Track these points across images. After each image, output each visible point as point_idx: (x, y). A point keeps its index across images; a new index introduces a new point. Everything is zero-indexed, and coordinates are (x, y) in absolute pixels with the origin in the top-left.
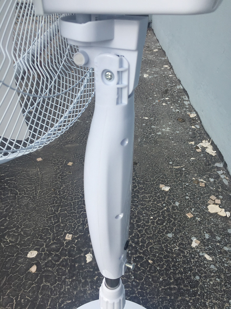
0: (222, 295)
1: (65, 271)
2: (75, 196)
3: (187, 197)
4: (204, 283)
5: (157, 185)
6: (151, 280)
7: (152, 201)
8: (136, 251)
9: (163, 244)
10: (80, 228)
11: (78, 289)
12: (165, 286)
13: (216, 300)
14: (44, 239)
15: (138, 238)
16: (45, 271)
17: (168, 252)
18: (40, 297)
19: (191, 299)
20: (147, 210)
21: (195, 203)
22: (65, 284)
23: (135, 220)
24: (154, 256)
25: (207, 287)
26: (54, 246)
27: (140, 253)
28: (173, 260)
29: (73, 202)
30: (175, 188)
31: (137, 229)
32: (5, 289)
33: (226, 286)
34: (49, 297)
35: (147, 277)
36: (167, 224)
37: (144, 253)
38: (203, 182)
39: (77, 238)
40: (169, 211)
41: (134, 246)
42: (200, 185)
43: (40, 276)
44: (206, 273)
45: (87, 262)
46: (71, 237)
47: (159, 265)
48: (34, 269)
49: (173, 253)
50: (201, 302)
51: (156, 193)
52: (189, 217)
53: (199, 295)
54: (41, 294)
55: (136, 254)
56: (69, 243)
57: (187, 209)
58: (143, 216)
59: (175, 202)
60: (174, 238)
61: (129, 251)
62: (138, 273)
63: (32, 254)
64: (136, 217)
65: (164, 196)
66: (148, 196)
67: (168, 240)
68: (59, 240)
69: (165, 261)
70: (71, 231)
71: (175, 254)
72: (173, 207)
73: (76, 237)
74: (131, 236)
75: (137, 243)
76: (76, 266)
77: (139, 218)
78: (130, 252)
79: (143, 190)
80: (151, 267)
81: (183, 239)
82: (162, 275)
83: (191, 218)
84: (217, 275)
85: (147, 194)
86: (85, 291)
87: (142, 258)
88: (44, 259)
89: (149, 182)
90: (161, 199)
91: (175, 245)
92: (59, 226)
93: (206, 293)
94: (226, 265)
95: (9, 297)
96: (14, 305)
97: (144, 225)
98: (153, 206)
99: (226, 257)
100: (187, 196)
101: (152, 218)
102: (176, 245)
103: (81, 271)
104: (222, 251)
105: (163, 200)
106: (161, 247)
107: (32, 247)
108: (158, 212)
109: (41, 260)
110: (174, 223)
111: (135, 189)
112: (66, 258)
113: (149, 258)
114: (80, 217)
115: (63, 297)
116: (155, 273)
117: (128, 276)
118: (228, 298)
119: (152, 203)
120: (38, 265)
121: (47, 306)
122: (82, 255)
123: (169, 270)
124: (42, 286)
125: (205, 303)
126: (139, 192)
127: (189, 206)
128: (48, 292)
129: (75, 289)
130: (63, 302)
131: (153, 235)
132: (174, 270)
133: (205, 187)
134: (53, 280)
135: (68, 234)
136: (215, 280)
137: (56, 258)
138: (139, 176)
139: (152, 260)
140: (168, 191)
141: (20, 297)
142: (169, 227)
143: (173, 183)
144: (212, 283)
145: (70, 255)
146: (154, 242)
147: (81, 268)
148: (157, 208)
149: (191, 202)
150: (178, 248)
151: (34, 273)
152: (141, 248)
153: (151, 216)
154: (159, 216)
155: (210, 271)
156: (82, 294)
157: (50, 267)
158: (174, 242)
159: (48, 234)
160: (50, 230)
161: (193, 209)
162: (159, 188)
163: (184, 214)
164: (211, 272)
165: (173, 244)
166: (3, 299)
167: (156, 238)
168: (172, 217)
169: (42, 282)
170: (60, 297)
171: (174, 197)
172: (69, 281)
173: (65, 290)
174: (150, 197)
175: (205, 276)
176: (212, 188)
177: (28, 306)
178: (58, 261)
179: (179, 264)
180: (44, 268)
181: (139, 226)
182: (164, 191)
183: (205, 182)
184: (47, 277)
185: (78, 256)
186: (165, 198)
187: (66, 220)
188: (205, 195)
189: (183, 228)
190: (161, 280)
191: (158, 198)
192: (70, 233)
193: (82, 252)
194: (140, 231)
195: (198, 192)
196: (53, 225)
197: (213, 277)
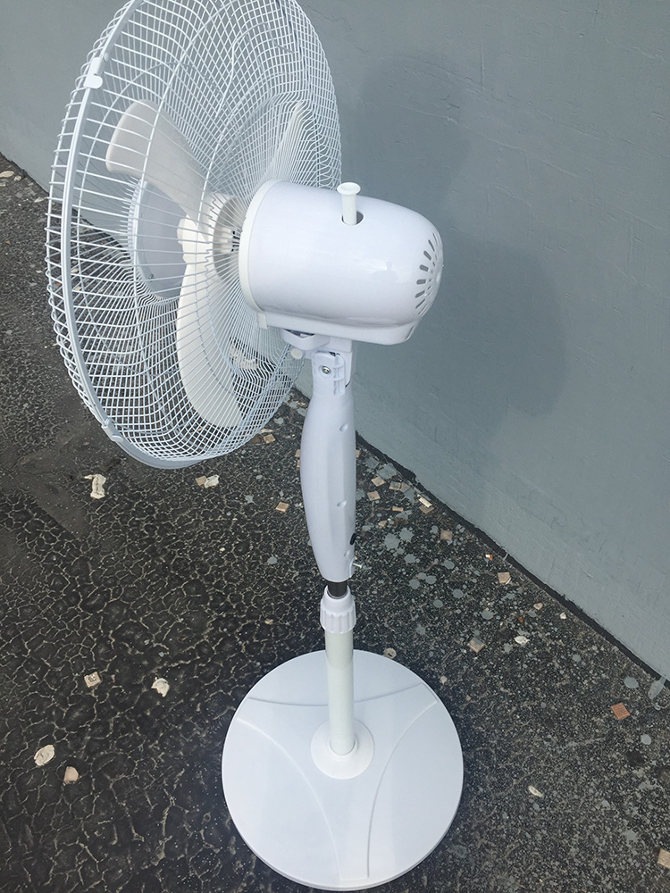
0: (399, 599)
1: (135, 735)
3: (259, 477)
4: (365, 599)
5: (190, 484)
6: (288, 648)
7: (203, 520)
8: (236, 621)
9: (270, 581)
10: (102, 651)
11: (182, 744)
12: (314, 643)
13: (395, 612)
14: (45, 716)
15: (223, 600)
16: (96, 763)
17: (287, 589)
18: (124, 804)
19: (361, 634)
20: (203, 541)
21: (278, 481)
22: (152, 756)
23: (196, 572)
24: (269, 609)
25: (373, 602)
26: (77, 714)
27: (243, 620)
28: (302, 597)
29: (45, 615)
30: (227, 470)
31: (211, 585)
32: (44, 844)
33: (396, 583)
34: (141, 792)
35: (279, 648)
36: (255, 545)
37: (249, 616)
38: (267, 434)
39: (112, 671)
40: (245, 521)
41: (224, 616)
42: (268, 442)
43: (94, 777)
44: (360, 583)
45: (164, 695)
46: (98, 677)
47: (285, 619)
48: (72, 775)
49: (294, 586)
50: (377, 628)
51: (199, 501)
52: (284, 510)
53: (369, 621)
54: (121, 799)
55: (238, 626)
56: (100, 689)
57: (272, 498)
58: (206, 557)
59: (243, 497)
60: (280, 560)
61: (222, 629)
62: (262, 651)
63: (45, 755)
64: (193, 565)
65: (217, 497)
66: (189, 514)
67: (274, 571)
68: (77, 697)
69: (292, 607)
70: (88, 667)
71: (299, 584)
72: (246, 509)
73: (106, 670)
74: (208, 604)
75: (228, 608)
76: (148, 714)
77: (202, 565)
78: (225, 630)
79: (172, 509)
80: (275, 630)
81: (295, 555)
82: (300, 629)
83: (287, 511)
84: (376, 577)
85: (184, 512)
86: (196, 739)
87: (252, 626)
88: (78, 747)
89: (170, 486)
90: (216, 507)
91: (290, 570)
92: (53, 675)
93: (375, 611)
94: (380, 554)
95: (65, 848)
96: (88, 851)
97: (219, 570)
98: (210, 527)
99: (373, 542)
100: (257, 474)
101: (223, 549)
102: (292, 569)
103: (165, 716)
104: (363, 535)
105: (221, 506)
106: (272, 589)
107: (32, 746)
108: (227, 532)
109: (71, 752)
110: (266, 535)
111: (154, 515)
112: (117, 716)
113: (264, 619)
114: (83, 634)
115: (165, 775)
116: (287, 632)
117: (250, 668)
118: (408, 598)
119: (205, 523)
120: (71, 763)
121: (150, 807)
122: (145, 690)
123: (305, 616)
124: (113, 786)
125: (383, 627)
126: (166, 518)
127: (271, 491)
128: (133, 787)
129: (178, 748)
130: (171, 782)
131: (245, 578)
132: (311, 610)
133: (277, 440)
134: (125, 765)
135: (86, 678)
136: (377, 585)
137: (100, 729)
138: (141, 484)
139: (270, 618)
140: (218, 485)
141: (85, 833)
142: (261, 548)
143: (218, 464)
144: (375, 592)
145: (122, 707)
146: (255, 588)
147: (158, 712)
148: (221, 527)
149: (270, 481)
150: (297, 573)
151: (78, 781)
152: (239, 611)
153: (220, 547)
154: (233, 540)
155: (364, 577)
156: (196, 747)
157: (100, 750)
158: (286, 567)
159: (46, 703)
160: (42, 692)
161: (282, 494)
162: (199, 488)
163: (272, 511)
164: (366, 577)
165: (285, 572)
166: (56, 859)
167: (253, 580)
168: (257, 528)
169: (108, 783)
170: (162, 778)
171: (236, 489)
172: (156, 745)
173: (160, 763)
174: (193, 514)
175: (361, 589)
176: (289, 437)
177: (116, 834)
178: (106, 731)
179: (314, 597)
180: (90, 760)
181: (210, 579)
182: (210, 487)
183: (271, 431)
184: (110, 769)
185: (139, 697)
186: (221, 500)
187: (59, 655)
188: (286, 456)
189: (286, 535)
190: (303, 637)
191: (210, 508)
192: (90, 673)
193: (141, 686)
194: (217, 586)
195: (271, 457)
196: (38, 681)
197: (372, 582)
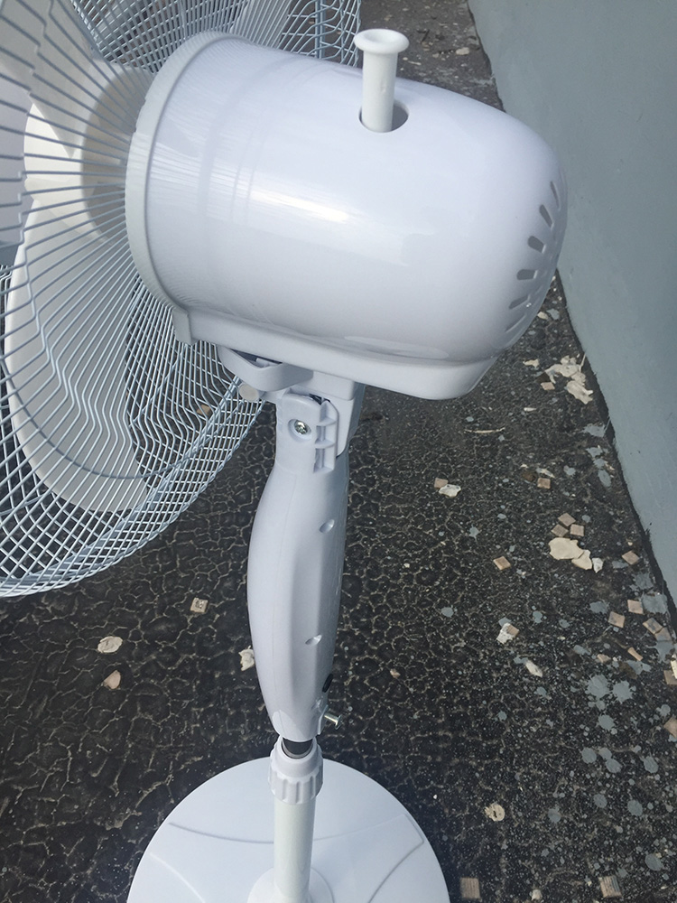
0: (556, 758)
1: (190, 687)
2: (215, 500)
3: (502, 516)
4: (516, 728)
5: (428, 479)
6: (391, 716)
7: (413, 523)
8: (363, 647)
9: (429, 632)
10: (227, 584)
11: (220, 731)
12: (423, 733)
13: (539, 769)
14: (139, 609)
15: (368, 617)
16: (141, 686)
17: (440, 653)
18: (130, 746)
19: (480, 764)
20: (395, 545)
21: (519, 533)
22: (188, 719)
23: (365, 570)
24: (405, 660)
25: (522, 737)
26: (163, 627)
27: (371, 652)
28: (448, 673)
29: (211, 518)
30: (474, 488)
31: (368, 593)
32: (45, 725)
33: (567, 738)
34: (152, 746)
35: (383, 708)
36: (442, 583)
37: (380, 653)
38: (546, 476)
39: (219, 610)
40: (452, 551)
41: (357, 634)
42: (539, 485)
43: (128, 698)
44: (523, 706)
45: (243, 669)
46: (204, 608)
47: (413, 683)
48: (114, 681)
49: (449, 656)
50: (505, 771)
51: (424, 502)
52: (500, 568)
53: (501, 756)
54: (132, 738)
55: (361, 654)
56: (199, 619)
57: (498, 547)
58: (386, 562)
59: (469, 527)
60: (456, 618)
61: (344, 646)
62: (364, 698)
63: (110, 645)
64: (367, 561)
65: (443, 509)
66: (404, 509)
67: (441, 623)
68: (174, 612)
69: (430, 676)
70: (205, 591)
71: (456, 657)
72: (463, 540)
73: (217, 606)
74: (351, 611)
75: (366, 628)
76: (217, 676)
77: (376, 567)
78: (346, 648)
79: (391, 493)
80: (394, 687)
81: (477, 623)
82: (420, 706)
83: (504, 571)
84: (549, 713)
85: (400, 503)
86: (236, 736)
87: (374, 664)
88: (140, 658)
89: (408, 469)
90: (434, 518)
91: (458, 635)
92: (174, 577)
93: (517, 751)
94: (573, 689)
95: (56, 745)
96: (69, 764)
97: (387, 582)
98: (413, 534)
99: (576, 671)
100: (502, 512)
101: (407, 565)
102: (461, 636)
103: (227, 690)
104: (570, 655)
105: (440, 521)
106: (424, 640)
107: (109, 628)
108: (425, 551)
109: (131, 658)
110: (461, 581)
111: (371, 489)
112: (191, 657)
113: (391, 666)
114: (226, 557)
115: (183, 749)
116: (403, 699)
117: (339, 706)
118: (567, 765)
119: (411, 528)
120: (123, 670)
121: (147, 767)
122: (232, 650)
123: (435, 696)
124: (135, 721)
125: (512, 775)
126: (379, 498)
127: (503, 539)
128: (149, 736)
129: (214, 731)
130: (183, 759)
131: (406, 610)
132: (448, 694)
133: (551, 490)
134: (160, 709)
135: (196, 599)
136: (543, 723)
137: (168, 657)
138: (382, 452)
139: (399, 669)
140: (454, 498)
141: (81, 744)
142: (446, 591)
143: (470, 477)
144: (534, 729)
145: (202, 651)
146: (408, 628)
147: (227, 681)
148: (423, 542)
149: (510, 528)
150: (463, 644)
151: (115, 690)
152: (375, 639)
153: (406, 562)
154: (425, 563)
155: (534, 703)
156: (229, 744)
157: (153, 677)
158: (457, 629)
159: (149, 597)
160: (154, 586)
161: (512, 549)
162: (433, 490)
163: (489, 560)
164: (536, 704)
165: (452, 633)
166: (42, 748)
167: (412, 618)
168: (458, 567)
169: (134, 712)
170: (178, 749)
171: (468, 513)
172: (199, 712)
173: (188, 732)
174: (406, 512)
175: (521, 714)
176: (567, 494)
177: (101, 769)
178: (171, 663)
179: (461, 683)
180: (138, 680)
181: (372, 586)
182: (444, 495)
183: (552, 476)
184: (146, 701)
185: (222, 653)
186: (445, 515)
187: (193, 562)
188: (548, 512)
189: (483, 595)
190: (416, 717)
191: (428, 516)
192: (201, 597)
193: (232, 643)
194: (374, 599)
195: (531, 504)
196: (159, 573)
197: (539, 715)
